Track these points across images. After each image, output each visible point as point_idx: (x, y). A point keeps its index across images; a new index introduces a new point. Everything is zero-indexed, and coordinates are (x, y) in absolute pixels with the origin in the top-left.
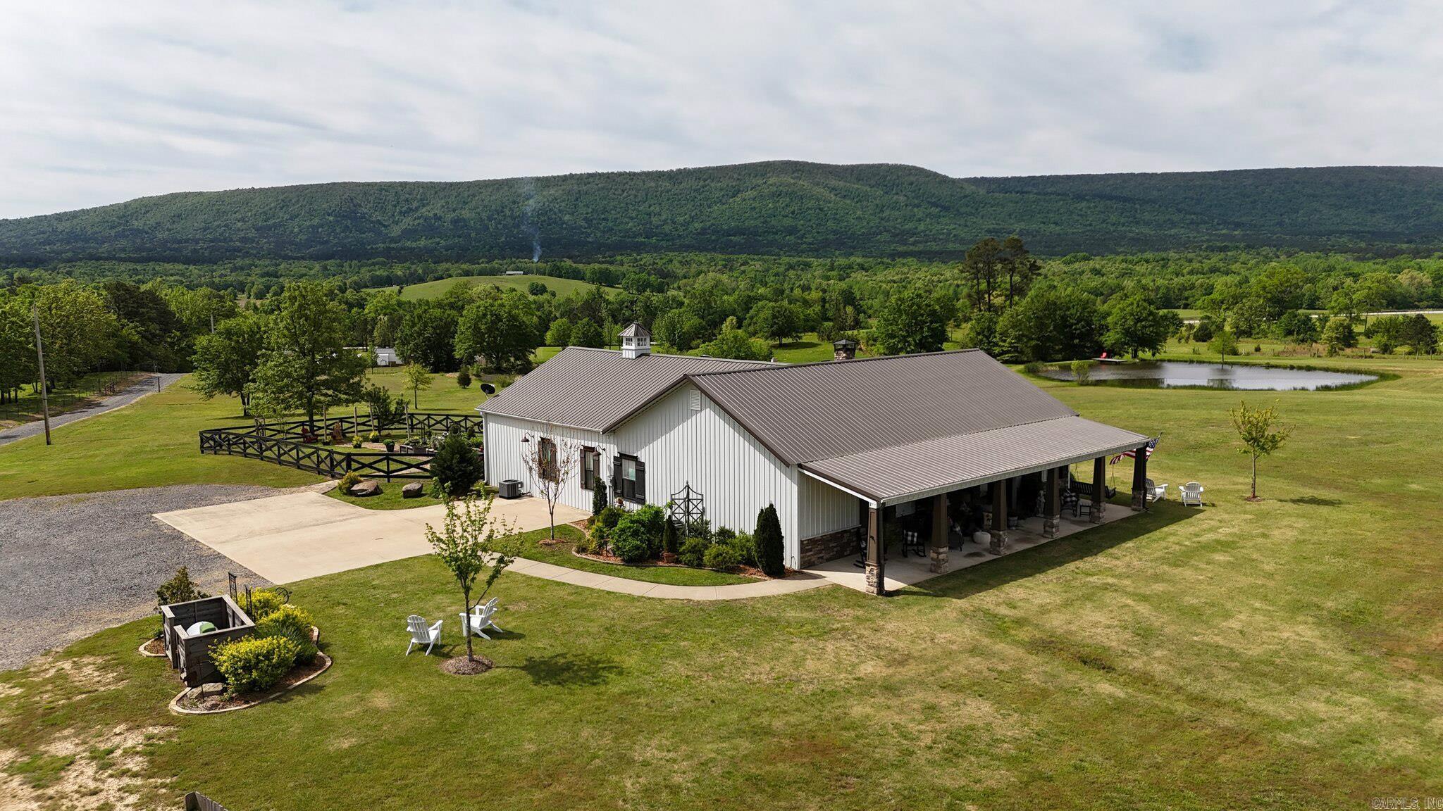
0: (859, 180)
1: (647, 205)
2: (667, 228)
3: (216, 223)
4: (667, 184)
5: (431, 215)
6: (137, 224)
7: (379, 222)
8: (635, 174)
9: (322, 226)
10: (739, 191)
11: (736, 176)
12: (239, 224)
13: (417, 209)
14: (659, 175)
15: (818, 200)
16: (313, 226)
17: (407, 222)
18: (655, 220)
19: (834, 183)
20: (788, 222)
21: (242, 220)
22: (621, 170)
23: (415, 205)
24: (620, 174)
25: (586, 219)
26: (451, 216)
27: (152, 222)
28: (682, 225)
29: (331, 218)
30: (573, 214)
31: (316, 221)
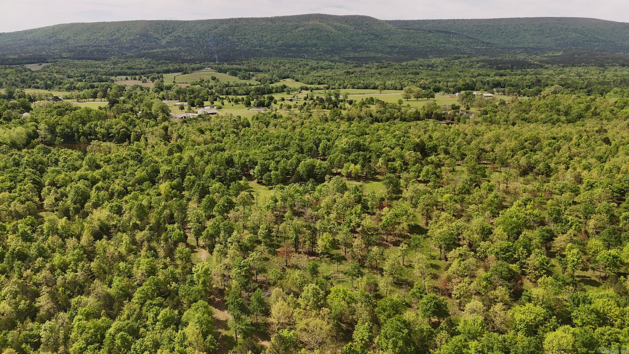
0: (346, 22)
1: (262, 32)
2: (268, 43)
3: (92, 37)
4: (270, 23)
5: (177, 35)
6: (61, 37)
7: (157, 38)
8: (257, 18)
9: (135, 40)
10: (298, 27)
11: (297, 20)
12: (102, 38)
13: (171, 32)
14: (267, 19)
15: (328, 32)
16: (131, 40)
17: (168, 38)
18: (265, 39)
19: (336, 24)
20: (314, 41)
21: (102, 36)
22: (252, 17)
23: (170, 30)
24: (252, 19)
25: (238, 39)
26: (185, 36)
27: (66, 36)
28: (274, 42)
29: (138, 36)
30: (232, 36)
31: (132, 38)
